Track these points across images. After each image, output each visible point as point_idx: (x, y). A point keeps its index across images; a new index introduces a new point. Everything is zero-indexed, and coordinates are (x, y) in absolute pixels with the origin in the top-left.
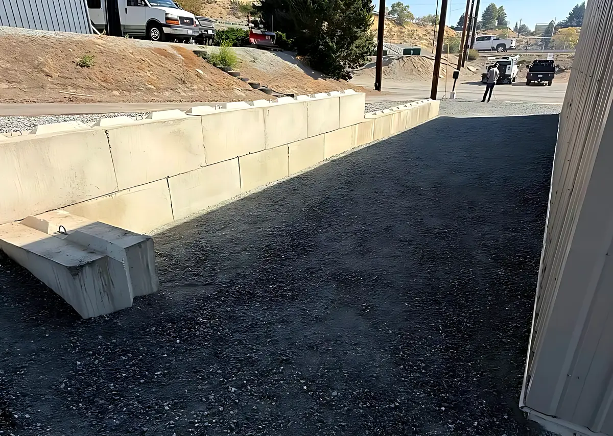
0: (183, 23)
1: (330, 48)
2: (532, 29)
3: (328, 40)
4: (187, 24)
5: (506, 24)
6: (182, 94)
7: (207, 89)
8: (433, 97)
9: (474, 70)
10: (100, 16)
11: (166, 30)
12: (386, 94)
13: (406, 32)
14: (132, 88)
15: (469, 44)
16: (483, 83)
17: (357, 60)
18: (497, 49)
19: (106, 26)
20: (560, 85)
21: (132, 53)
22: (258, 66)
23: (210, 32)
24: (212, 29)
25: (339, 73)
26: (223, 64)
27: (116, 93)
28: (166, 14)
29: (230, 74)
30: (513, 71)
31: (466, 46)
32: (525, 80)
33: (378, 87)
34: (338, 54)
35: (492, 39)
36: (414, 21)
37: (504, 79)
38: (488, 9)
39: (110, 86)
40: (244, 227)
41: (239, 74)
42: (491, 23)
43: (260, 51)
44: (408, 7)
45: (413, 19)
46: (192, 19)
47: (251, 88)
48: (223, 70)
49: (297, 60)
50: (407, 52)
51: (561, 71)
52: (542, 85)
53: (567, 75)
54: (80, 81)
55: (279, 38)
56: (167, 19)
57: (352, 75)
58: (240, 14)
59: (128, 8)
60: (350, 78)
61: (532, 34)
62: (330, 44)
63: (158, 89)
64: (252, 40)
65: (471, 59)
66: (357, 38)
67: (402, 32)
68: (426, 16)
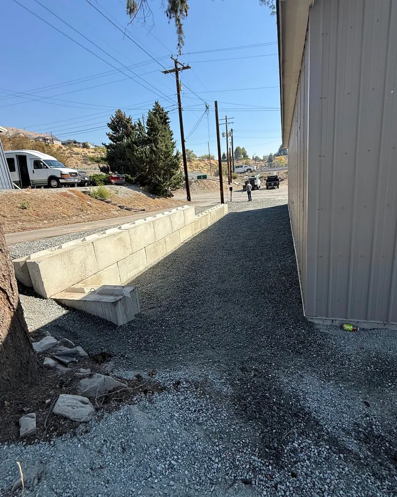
0: (71, 176)
1: (160, 181)
2: (262, 159)
3: (158, 177)
4: (74, 176)
5: (247, 157)
6: (83, 217)
7: (96, 212)
8: (222, 202)
9: (238, 184)
10: (16, 176)
11: (61, 181)
12: (196, 202)
13: (194, 165)
14: (54, 217)
15: (232, 170)
16: (244, 190)
17: (175, 187)
18: (247, 172)
19: (20, 181)
20: (283, 187)
21: (49, 198)
22: (120, 195)
23: (86, 179)
24: (87, 177)
25: (166, 194)
26: (101, 197)
27: (45, 221)
28: (61, 172)
29: (106, 202)
30: (258, 182)
31: (231, 171)
32: (266, 187)
33: (189, 199)
34: (165, 184)
35: (243, 166)
36: (197, 159)
37: (255, 187)
38: (236, 149)
39: (41, 218)
40: (160, 281)
41: (111, 202)
42: (239, 156)
43: (118, 187)
44: (192, 151)
45: (196, 158)
46: (77, 173)
47: (120, 209)
48: (102, 200)
49: (140, 189)
50: (199, 177)
51: (282, 180)
52: (275, 189)
53: (286, 182)
54: (23, 218)
55: (127, 178)
56: (62, 174)
57: (173, 194)
58: (90, 163)
59: (34, 170)
60: (173, 196)
61: (262, 161)
62: (160, 179)
63: (69, 216)
64: (113, 181)
65: (235, 178)
66: (174, 174)
67: (191, 166)
68: (204, 156)
